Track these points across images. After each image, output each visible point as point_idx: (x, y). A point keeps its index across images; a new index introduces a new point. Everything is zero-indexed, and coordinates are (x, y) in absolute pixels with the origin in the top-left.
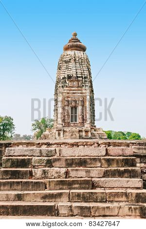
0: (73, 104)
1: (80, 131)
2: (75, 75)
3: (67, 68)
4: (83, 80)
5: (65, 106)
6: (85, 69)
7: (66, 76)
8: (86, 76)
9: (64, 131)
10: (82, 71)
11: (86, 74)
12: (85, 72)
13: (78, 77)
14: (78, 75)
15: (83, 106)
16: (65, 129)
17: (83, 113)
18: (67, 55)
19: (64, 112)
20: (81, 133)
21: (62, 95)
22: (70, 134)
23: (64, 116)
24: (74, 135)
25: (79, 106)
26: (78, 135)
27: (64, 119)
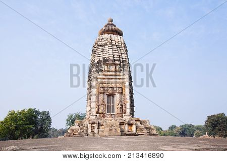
0: (110, 91)
1: (121, 124)
2: (112, 58)
3: (103, 51)
4: (122, 64)
5: (101, 93)
6: (123, 52)
7: (101, 59)
8: (124, 59)
9: (99, 125)
10: (120, 54)
11: (124, 57)
12: (123, 55)
13: (115, 60)
14: (116, 59)
15: (122, 93)
16: (101, 122)
17: (121, 102)
18: (103, 39)
19: (98, 101)
20: (123, 127)
21: (97, 80)
22: (108, 129)
23: (99, 106)
24: (114, 130)
25: (117, 94)
26: (119, 130)
27: (99, 110)
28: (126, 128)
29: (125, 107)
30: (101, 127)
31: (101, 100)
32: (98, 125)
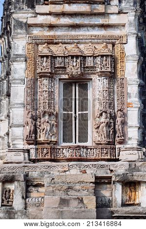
0: (74, 68)
1: (100, 182)
5: (43, 76)
9: (29, 184)
15: (112, 76)
16: (34, 175)
17: (111, 105)
19: (34, 100)
20: (105, 193)
21: (28, 33)
22: (57, 198)
23: (35, 118)
24: (74, 204)
25: (95, 77)
26: (91, 203)
27: (35, 132)
28: (117, 194)
29: (124, 123)
30: (35, 194)
31: (42, 97)
32: (23, 184)
